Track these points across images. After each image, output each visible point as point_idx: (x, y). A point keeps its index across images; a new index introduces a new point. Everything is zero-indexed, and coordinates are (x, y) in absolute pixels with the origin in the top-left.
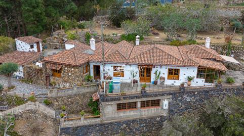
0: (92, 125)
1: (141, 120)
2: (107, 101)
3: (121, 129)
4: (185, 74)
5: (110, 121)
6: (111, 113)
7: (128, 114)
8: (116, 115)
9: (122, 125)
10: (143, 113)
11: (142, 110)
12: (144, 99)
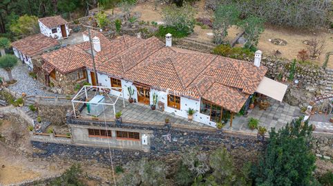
0: (62, 145)
1: (116, 151)
2: (75, 123)
3: (94, 155)
4: (186, 104)
5: (81, 145)
6: (81, 135)
7: (102, 141)
8: (88, 140)
9: (95, 151)
10: (120, 144)
11: (118, 140)
12: (119, 129)
